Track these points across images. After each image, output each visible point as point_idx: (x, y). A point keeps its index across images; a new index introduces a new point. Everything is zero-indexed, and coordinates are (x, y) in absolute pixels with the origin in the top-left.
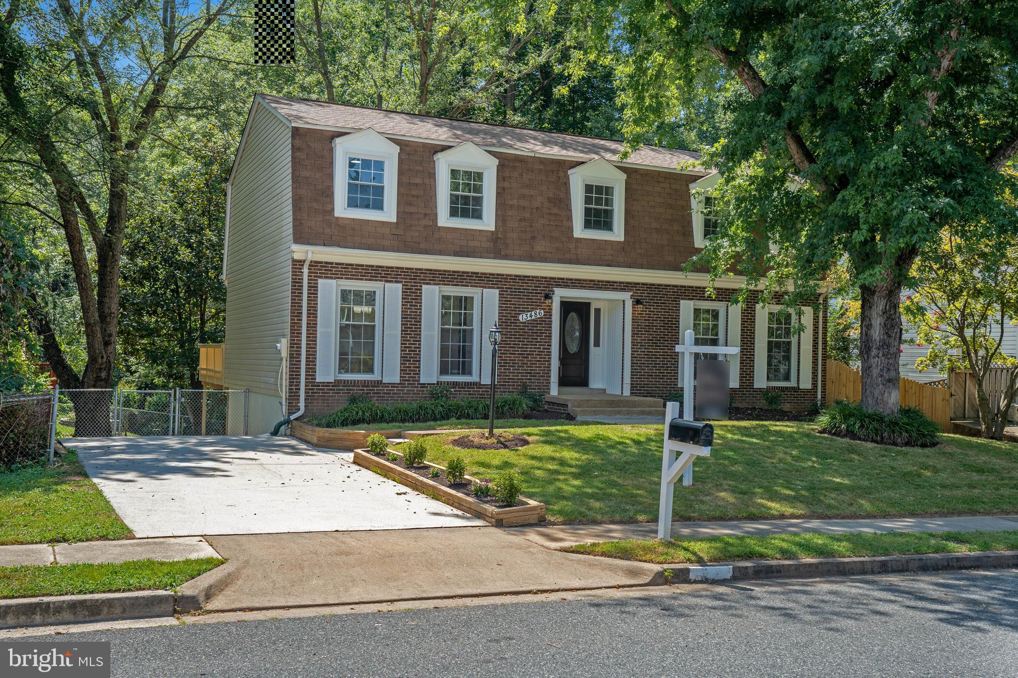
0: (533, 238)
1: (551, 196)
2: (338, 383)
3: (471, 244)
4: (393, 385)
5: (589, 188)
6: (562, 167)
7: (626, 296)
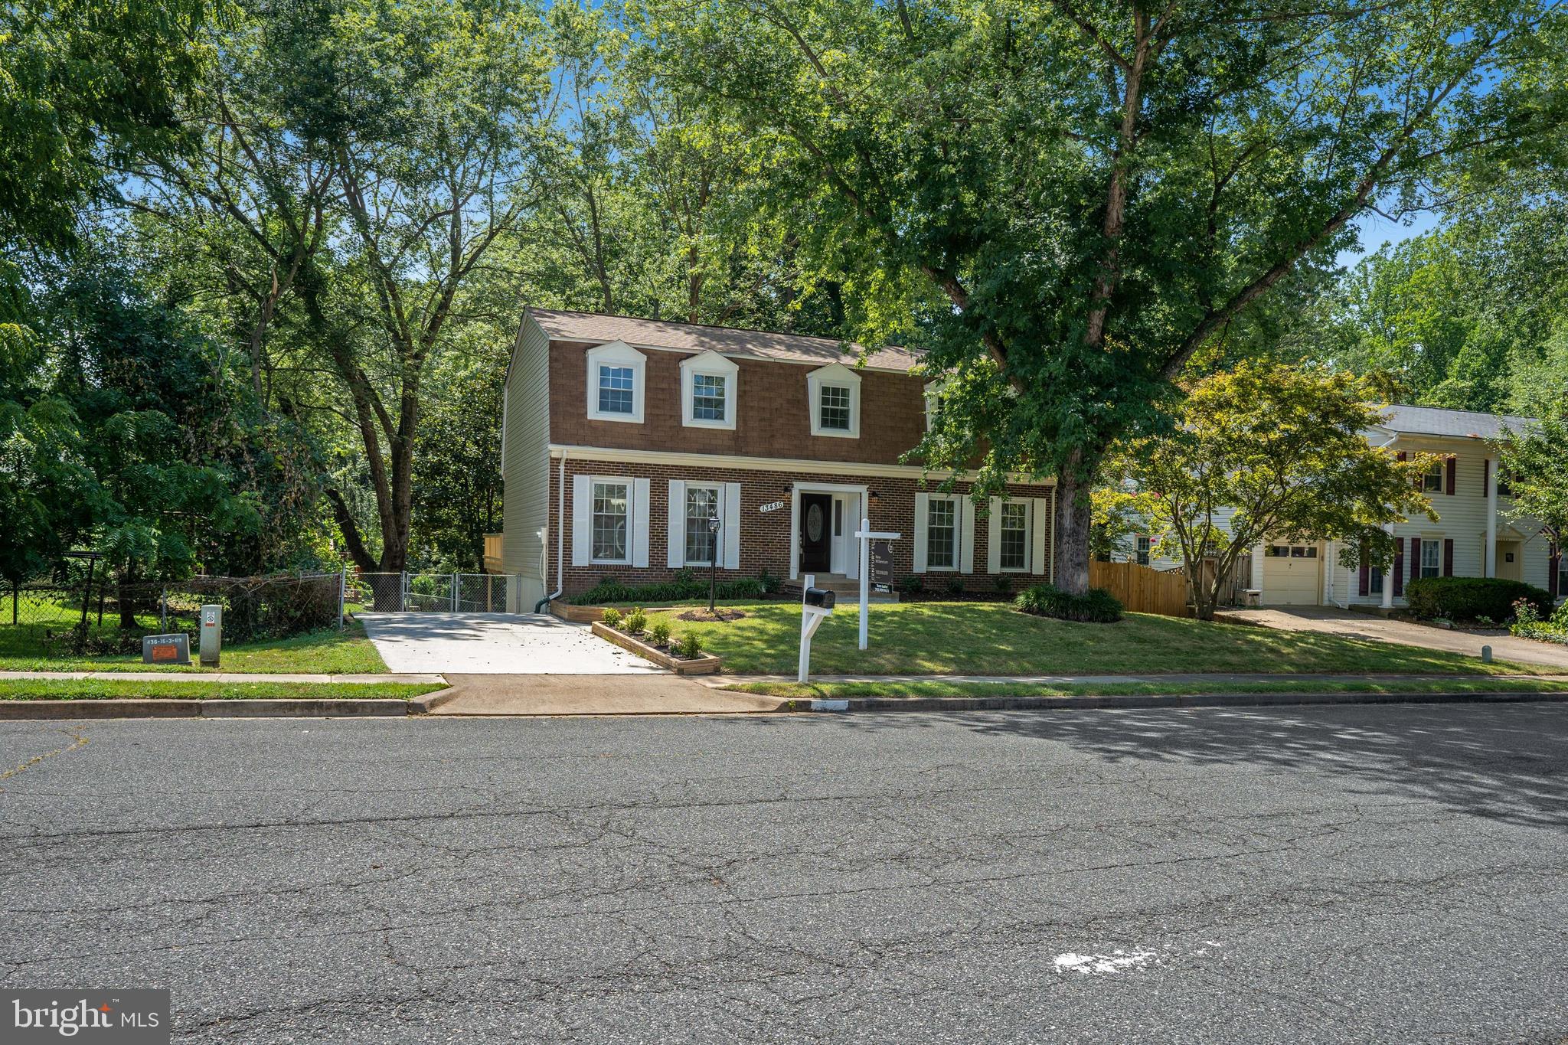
0: (773, 436)
1: (790, 397)
2: (592, 567)
3: (714, 442)
4: (643, 570)
5: (825, 390)
6: (800, 372)
7: (863, 489)
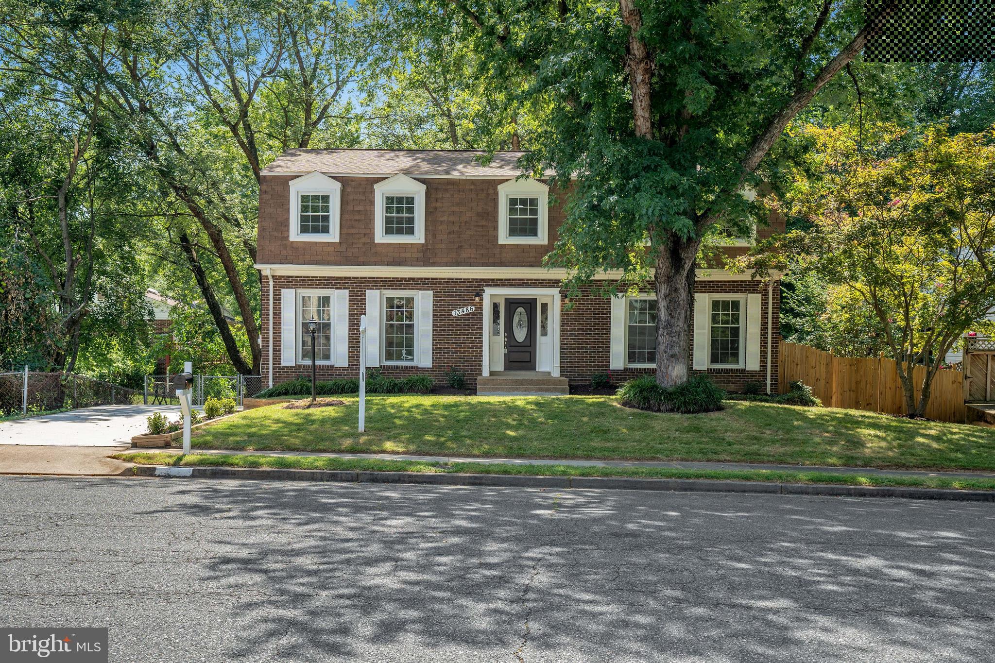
0: (460, 247)
1: (480, 210)
2: (300, 367)
3: (403, 255)
4: (344, 368)
5: (513, 201)
6: (492, 185)
7: (555, 292)
